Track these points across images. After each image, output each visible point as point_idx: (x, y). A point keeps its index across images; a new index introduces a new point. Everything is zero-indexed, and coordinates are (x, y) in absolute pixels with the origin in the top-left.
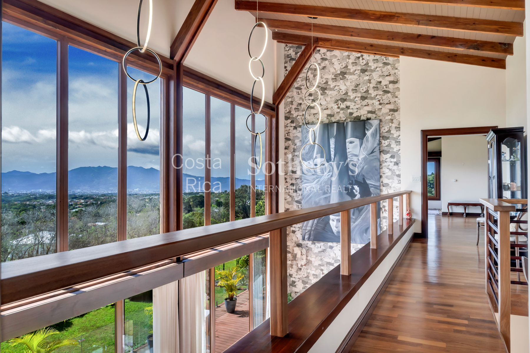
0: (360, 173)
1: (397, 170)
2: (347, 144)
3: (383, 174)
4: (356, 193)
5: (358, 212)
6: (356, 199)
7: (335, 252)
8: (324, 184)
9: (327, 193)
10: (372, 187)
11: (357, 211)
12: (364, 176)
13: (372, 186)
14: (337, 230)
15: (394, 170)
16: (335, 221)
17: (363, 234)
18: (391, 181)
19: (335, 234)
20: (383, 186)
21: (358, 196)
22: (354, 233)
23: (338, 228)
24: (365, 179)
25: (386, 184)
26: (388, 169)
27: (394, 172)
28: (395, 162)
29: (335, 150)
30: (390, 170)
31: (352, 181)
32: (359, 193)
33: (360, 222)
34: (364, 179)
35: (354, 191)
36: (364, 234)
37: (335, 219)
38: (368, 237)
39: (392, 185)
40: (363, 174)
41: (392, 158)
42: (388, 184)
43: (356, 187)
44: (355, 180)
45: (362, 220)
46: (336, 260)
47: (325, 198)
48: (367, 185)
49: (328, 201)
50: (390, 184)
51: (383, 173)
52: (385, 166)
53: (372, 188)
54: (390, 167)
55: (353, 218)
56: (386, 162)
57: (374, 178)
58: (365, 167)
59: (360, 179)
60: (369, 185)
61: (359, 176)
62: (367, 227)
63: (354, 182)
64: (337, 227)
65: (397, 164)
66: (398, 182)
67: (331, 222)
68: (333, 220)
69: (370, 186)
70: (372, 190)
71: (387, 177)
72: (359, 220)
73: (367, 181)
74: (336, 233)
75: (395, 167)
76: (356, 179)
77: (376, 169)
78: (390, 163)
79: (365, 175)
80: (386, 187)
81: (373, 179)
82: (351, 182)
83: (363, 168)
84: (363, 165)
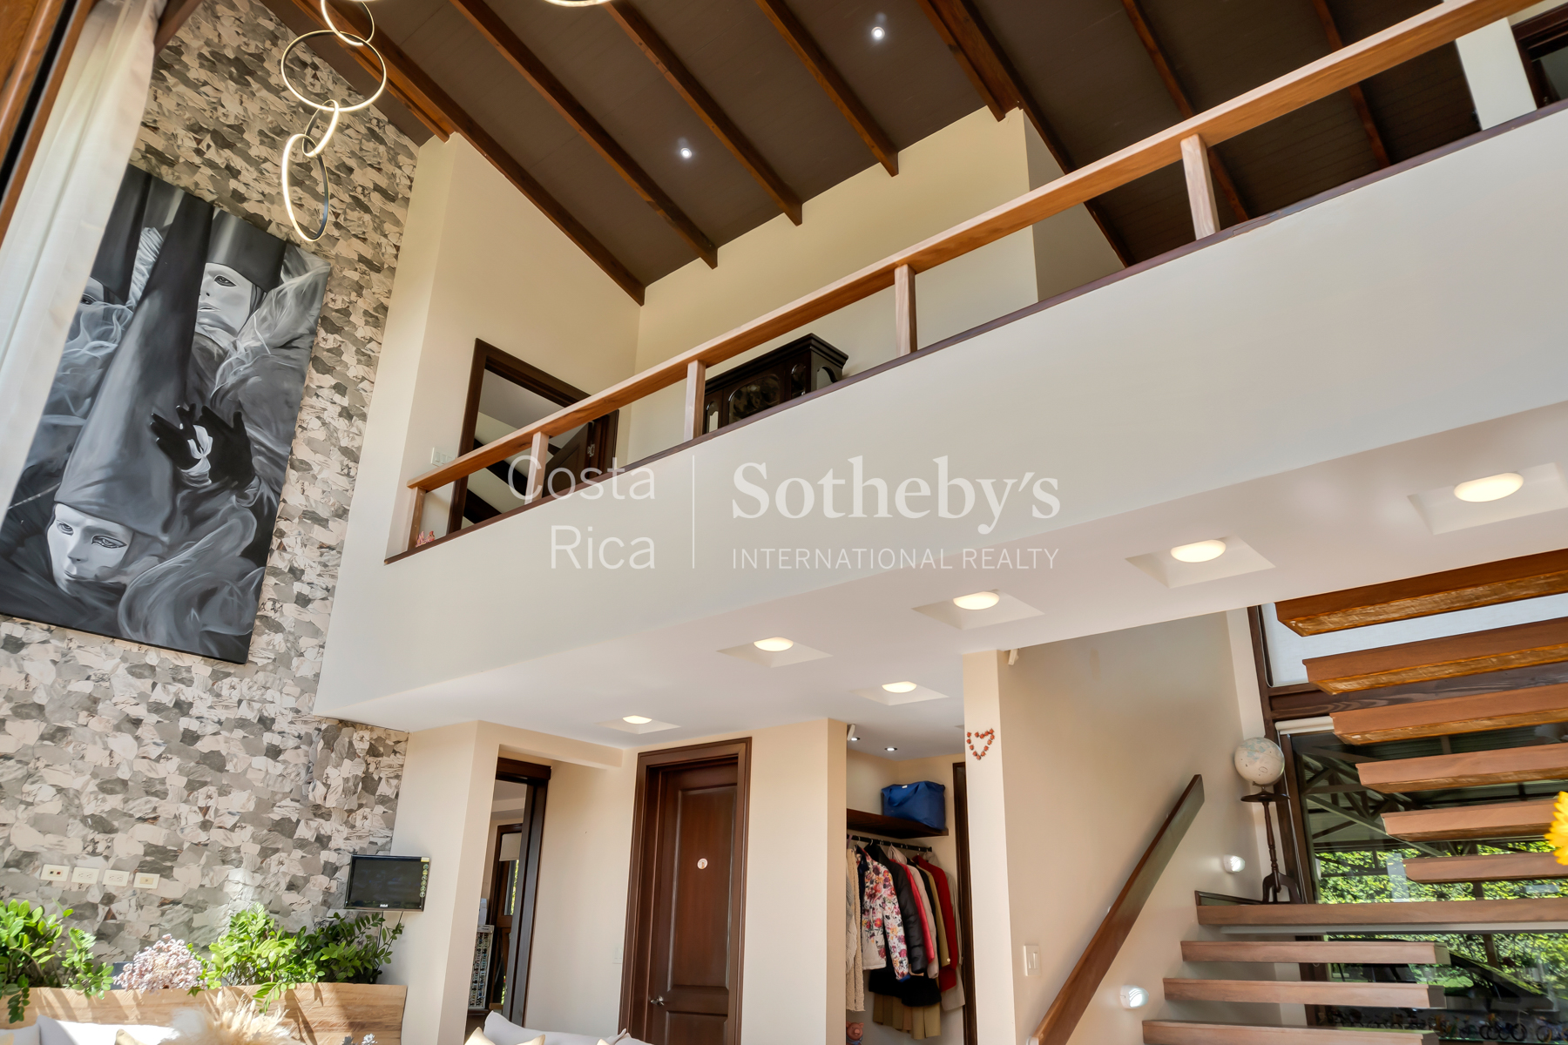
0: (228, 392)
1: (346, 434)
2: (206, 278)
3: (300, 429)
4: (197, 455)
5: (187, 525)
6: (192, 474)
7: (29, 667)
8: (68, 373)
9: (68, 412)
10: (260, 453)
11: (186, 518)
12: (240, 405)
13: (263, 449)
14: (74, 572)
15: (336, 430)
16: (77, 532)
17: (188, 612)
18: (320, 457)
19: (63, 585)
20: (293, 467)
21: (202, 467)
22: (151, 600)
23: (84, 565)
24: (243, 418)
25: (302, 462)
26: (319, 418)
27: (335, 435)
28: (344, 408)
29: (153, 272)
30: (324, 424)
31: (193, 407)
32: (208, 456)
33: (184, 562)
34: (238, 417)
35: (192, 443)
36: (193, 612)
37: (77, 524)
38: (205, 625)
39: (320, 472)
40: (240, 399)
41: (338, 392)
42: (307, 464)
43: (201, 431)
44: (205, 410)
45: (195, 555)
46: (23, 706)
47: (56, 427)
48: (246, 441)
49: (64, 446)
50: (316, 468)
51: (300, 426)
52: (312, 407)
53: (261, 458)
54: (325, 416)
55: (162, 543)
56: (318, 396)
57: (274, 429)
58: (252, 380)
59: (225, 412)
60: (252, 443)
61: (225, 400)
62: (211, 587)
63: (199, 414)
64: (75, 560)
65: (346, 414)
66: (339, 471)
67: (54, 533)
68: (67, 528)
69: (257, 447)
70: (258, 461)
71: (310, 442)
72: (185, 555)
73: (246, 428)
74: (65, 583)
75: (342, 424)
76: (208, 405)
77: (287, 403)
78: (329, 404)
79: (247, 406)
80: (300, 473)
81: (271, 431)
82: (187, 409)
83: (244, 380)
84: (247, 371)
